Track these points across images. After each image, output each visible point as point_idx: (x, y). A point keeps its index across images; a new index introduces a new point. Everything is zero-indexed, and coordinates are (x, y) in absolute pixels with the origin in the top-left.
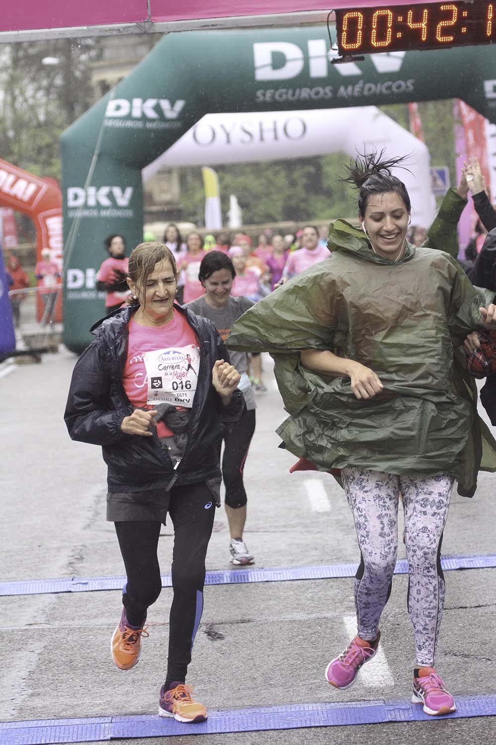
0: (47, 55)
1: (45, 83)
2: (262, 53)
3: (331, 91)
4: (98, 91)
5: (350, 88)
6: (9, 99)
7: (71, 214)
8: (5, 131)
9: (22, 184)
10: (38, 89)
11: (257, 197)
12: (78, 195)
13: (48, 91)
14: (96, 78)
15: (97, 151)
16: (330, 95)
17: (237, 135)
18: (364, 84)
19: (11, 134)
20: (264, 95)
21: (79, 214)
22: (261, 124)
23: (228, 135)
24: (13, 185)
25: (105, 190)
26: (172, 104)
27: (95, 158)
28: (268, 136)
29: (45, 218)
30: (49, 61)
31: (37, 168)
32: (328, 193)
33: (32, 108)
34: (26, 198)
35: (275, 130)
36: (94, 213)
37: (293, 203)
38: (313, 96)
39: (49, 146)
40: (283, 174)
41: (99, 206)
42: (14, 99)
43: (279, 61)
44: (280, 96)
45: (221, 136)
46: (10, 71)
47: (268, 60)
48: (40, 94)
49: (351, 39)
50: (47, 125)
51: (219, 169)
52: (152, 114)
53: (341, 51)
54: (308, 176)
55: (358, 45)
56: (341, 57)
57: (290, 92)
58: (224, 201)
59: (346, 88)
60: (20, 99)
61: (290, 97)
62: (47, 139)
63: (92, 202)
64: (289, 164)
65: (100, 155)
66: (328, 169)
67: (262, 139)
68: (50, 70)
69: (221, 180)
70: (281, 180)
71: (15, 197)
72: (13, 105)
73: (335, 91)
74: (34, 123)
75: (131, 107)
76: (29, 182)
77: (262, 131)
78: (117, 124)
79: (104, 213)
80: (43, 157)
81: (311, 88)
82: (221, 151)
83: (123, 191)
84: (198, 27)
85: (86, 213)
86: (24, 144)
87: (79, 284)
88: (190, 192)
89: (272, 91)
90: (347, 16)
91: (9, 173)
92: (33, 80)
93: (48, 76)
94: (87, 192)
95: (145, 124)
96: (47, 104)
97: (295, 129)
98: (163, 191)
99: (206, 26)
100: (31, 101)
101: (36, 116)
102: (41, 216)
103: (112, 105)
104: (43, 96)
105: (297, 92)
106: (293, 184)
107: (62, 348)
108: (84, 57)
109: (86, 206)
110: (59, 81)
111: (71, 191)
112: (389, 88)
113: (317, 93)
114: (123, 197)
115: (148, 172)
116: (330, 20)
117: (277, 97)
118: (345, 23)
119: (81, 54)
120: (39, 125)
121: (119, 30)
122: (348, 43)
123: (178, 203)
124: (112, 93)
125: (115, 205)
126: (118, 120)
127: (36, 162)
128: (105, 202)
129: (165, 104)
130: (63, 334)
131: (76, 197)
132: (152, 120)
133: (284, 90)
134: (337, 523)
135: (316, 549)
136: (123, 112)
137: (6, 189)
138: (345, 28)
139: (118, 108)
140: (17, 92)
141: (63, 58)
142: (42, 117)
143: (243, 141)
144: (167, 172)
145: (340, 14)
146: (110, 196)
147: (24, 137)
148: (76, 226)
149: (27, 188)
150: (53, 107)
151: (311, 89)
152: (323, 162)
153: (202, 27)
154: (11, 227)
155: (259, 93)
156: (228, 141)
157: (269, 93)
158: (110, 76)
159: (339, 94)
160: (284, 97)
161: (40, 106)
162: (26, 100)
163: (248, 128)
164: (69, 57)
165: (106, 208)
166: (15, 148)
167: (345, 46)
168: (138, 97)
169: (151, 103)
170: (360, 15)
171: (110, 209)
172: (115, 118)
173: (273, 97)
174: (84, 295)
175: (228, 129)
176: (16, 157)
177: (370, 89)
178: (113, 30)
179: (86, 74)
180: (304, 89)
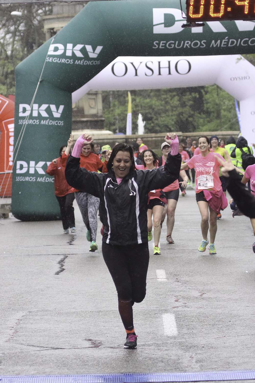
0: (14, 9)
1: (12, 28)
2: (158, 15)
3: (206, 44)
4: (47, 35)
5: (219, 41)
7: (20, 122)
10: (8, 32)
11: (158, 113)
12: (26, 109)
13: (14, 34)
14: (47, 26)
15: (40, 80)
16: (204, 46)
17: (142, 70)
18: (229, 39)
20: (158, 44)
21: (26, 122)
23: (136, 70)
25: (44, 106)
27: (39, 83)
28: (165, 71)
29: (7, 124)
30: (14, 13)
31: (4, 88)
32: (208, 113)
33: (3, 46)
35: (169, 68)
36: (37, 122)
37: (184, 118)
38: (193, 46)
39: (12, 72)
40: (176, 98)
41: (40, 117)
43: (170, 21)
44: (170, 45)
45: (131, 70)
47: (162, 20)
48: (9, 36)
50: (11, 59)
52: (79, 54)
53: (189, 19)
54: (194, 99)
55: (200, 15)
56: (189, 23)
57: (177, 42)
58: (135, 115)
59: (216, 42)
61: (177, 47)
62: (10, 68)
63: (35, 114)
65: (41, 82)
67: (160, 74)
68: (17, 20)
69: (133, 100)
70: (175, 101)
73: (208, 43)
74: (4, 56)
75: (65, 49)
77: (159, 68)
78: (56, 60)
79: (44, 122)
80: (8, 81)
82: (131, 81)
83: (58, 108)
85: (31, 122)
87: (24, 171)
88: (112, 108)
89: (165, 42)
92: (4, 26)
93: (15, 24)
94: (32, 107)
95: (74, 62)
96: (13, 43)
97: (183, 68)
98: (91, 108)
100: (2, 41)
101: (5, 51)
103: (52, 47)
104: (10, 38)
105: (182, 43)
106: (183, 105)
107: (10, 214)
108: (40, 11)
109: (31, 117)
110: (22, 27)
111: (21, 106)
112: (246, 42)
113: (196, 44)
114: (58, 112)
115: (76, 95)
117: (167, 46)
119: (38, 9)
120: (7, 57)
122: (193, 14)
123: (101, 116)
124: (53, 39)
125: (51, 117)
126: (56, 58)
127: (4, 84)
128: (44, 114)
129: (89, 48)
130: (11, 205)
131: (24, 110)
132: (80, 59)
133: (172, 42)
134: (180, 344)
135: (162, 362)
136: (60, 52)
138: (192, 3)
139: (56, 49)
142: (9, 53)
143: (146, 75)
144: (92, 94)
146: (48, 110)
148: (23, 130)
150: (17, 46)
151: (191, 42)
155: (155, 43)
156: (136, 75)
157: (162, 43)
158: (57, 25)
159: (211, 46)
160: (173, 45)
161: (9, 44)
163: (150, 66)
164: (30, 12)
165: (45, 119)
167: (191, 16)
168: (70, 42)
169: (79, 47)
171: (48, 120)
172: (54, 56)
173: (165, 45)
174: (27, 179)
175: (136, 66)
177: (233, 42)
179: (41, 23)
180: (186, 42)
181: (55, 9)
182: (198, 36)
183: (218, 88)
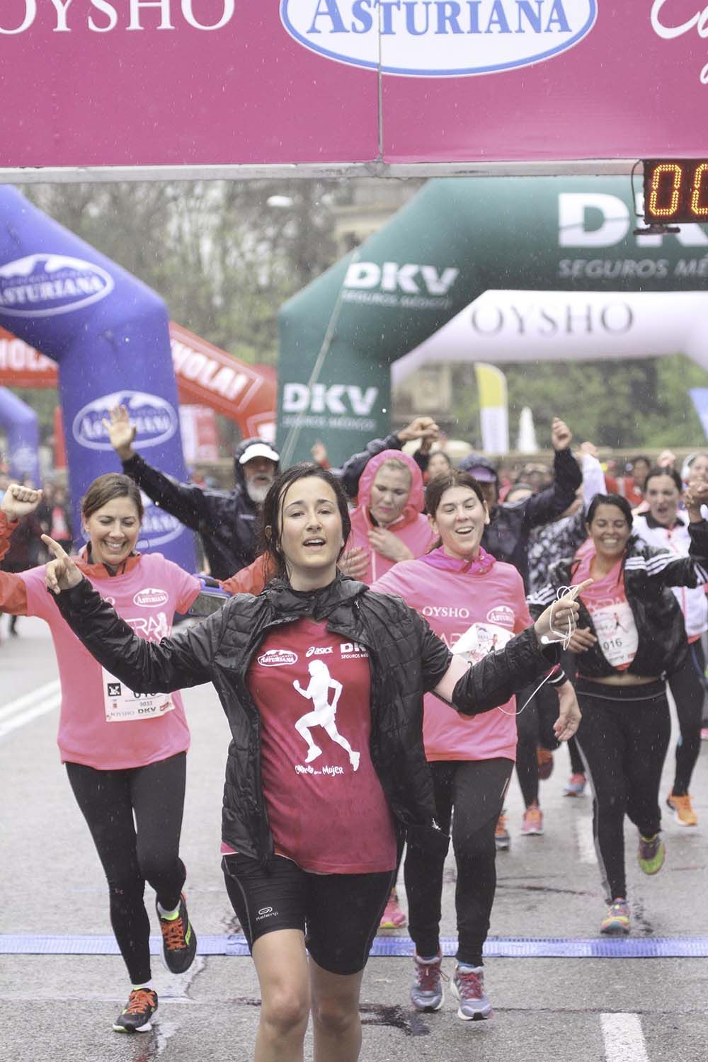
0: (275, 194)
1: (271, 232)
2: (571, 208)
3: (665, 266)
4: (342, 247)
5: (693, 265)
6: (218, 251)
7: (288, 421)
8: (209, 297)
9: (227, 374)
10: (260, 240)
11: (560, 409)
12: (299, 394)
13: (274, 243)
14: (342, 229)
15: (329, 334)
16: (664, 272)
17: (534, 322)
19: (218, 301)
20: (570, 267)
21: (298, 422)
22: (569, 309)
23: (521, 321)
24: (214, 375)
25: (337, 390)
26: (440, 274)
27: (325, 346)
28: (579, 326)
29: (257, 425)
30: (277, 201)
31: (250, 352)
32: (664, 410)
33: (250, 266)
34: (232, 395)
35: (589, 318)
36: (320, 422)
37: (612, 420)
38: (640, 272)
39: (270, 322)
40: (598, 378)
41: (327, 413)
42: (225, 251)
43: (593, 220)
44: (594, 270)
45: (511, 323)
46: (222, 211)
47: (579, 218)
48: (263, 248)
49: (664, 201)
50: (268, 293)
51: (508, 368)
52: (410, 286)
53: (649, 217)
55: (672, 210)
56: (649, 226)
57: (608, 265)
58: (514, 412)
59: (687, 263)
60: (234, 254)
61: (608, 272)
62: (266, 312)
63: (318, 406)
64: (608, 367)
65: (333, 341)
66: (665, 376)
67: (569, 329)
68: (280, 215)
69: (510, 384)
70: (596, 386)
71: (216, 393)
72: (223, 262)
73: (671, 268)
74: (252, 288)
75: (381, 276)
76: (238, 373)
77: (569, 318)
78: (360, 298)
79: (335, 423)
80: (261, 337)
81: (638, 261)
82: (511, 343)
83: (364, 392)
84: (452, 173)
85: (309, 421)
86: (235, 316)
89: (583, 262)
90: (659, 170)
91: (210, 358)
92: (255, 226)
93: (276, 222)
94: (311, 390)
95: (399, 300)
96: (272, 262)
97: (617, 317)
98: (427, 395)
99: (461, 172)
100: (249, 256)
101: (256, 276)
102: (251, 421)
103: (354, 270)
104: (266, 250)
105: (618, 265)
106: (612, 393)
108: (328, 199)
109: (309, 412)
110: (290, 230)
111: (290, 389)
113: (646, 269)
114: (363, 401)
115: (402, 369)
116: (634, 173)
117: (589, 271)
118: (656, 178)
119: (324, 194)
120: (260, 291)
121: (339, 171)
122: (658, 207)
123: (448, 413)
124: (356, 254)
125: (350, 413)
126: (362, 292)
127: (251, 343)
128: (337, 407)
129: (429, 273)
131: (296, 398)
132: (411, 295)
133: (598, 262)
136: (370, 282)
137: (204, 381)
138: (655, 186)
139: (363, 275)
140: (230, 243)
141: (298, 199)
142: (263, 280)
143: (542, 331)
144: (431, 368)
145: (649, 166)
146: (345, 399)
147: (237, 305)
148: (292, 439)
149: (233, 380)
150: (281, 267)
152: (659, 366)
153: (456, 173)
154: (209, 433)
155: (564, 264)
156: (521, 330)
157: (578, 265)
158: (360, 227)
159: (676, 272)
160: (599, 272)
161: (261, 264)
162: (242, 255)
163: (550, 313)
164: (307, 198)
165: (338, 416)
166: (223, 322)
167: (653, 210)
168: (391, 260)
169: (410, 270)
170: (678, 169)
171: (342, 418)
172: (357, 290)
173: (583, 270)
175: (522, 312)
176: (221, 336)
178: (331, 170)
179: (331, 222)
180: (627, 262)
181: (360, 195)
182: (650, 253)
183: (684, 361)
